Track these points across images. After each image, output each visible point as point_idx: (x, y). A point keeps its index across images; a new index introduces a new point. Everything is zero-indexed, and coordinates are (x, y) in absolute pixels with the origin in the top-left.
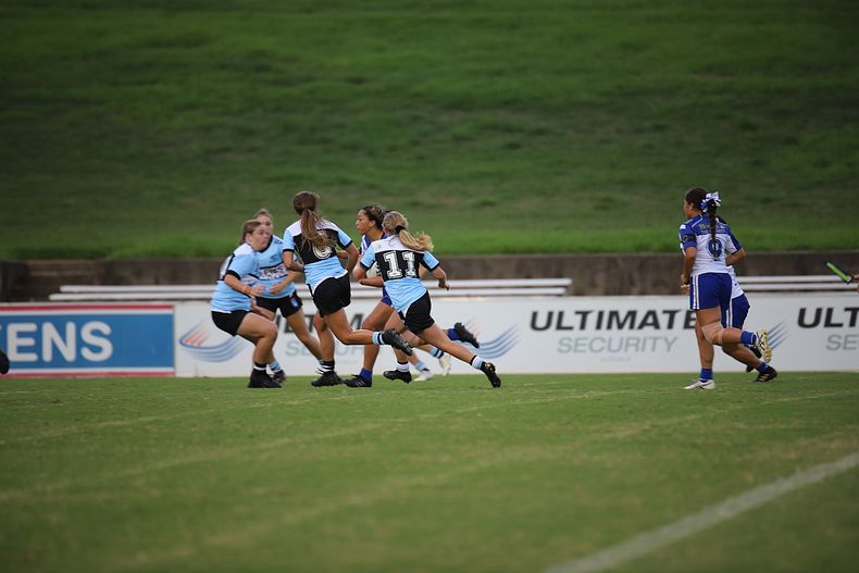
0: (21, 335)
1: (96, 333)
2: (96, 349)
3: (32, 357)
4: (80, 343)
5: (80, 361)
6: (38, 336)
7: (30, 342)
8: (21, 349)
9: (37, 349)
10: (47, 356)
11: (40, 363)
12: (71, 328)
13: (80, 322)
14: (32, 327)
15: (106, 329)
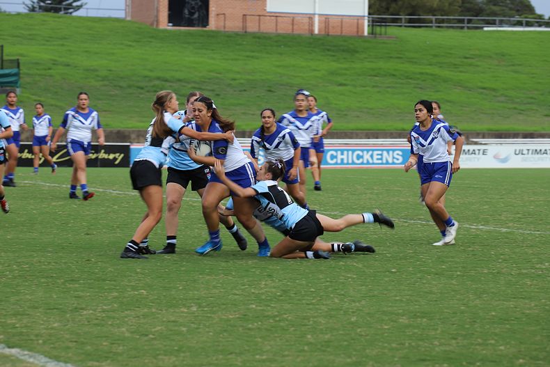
0: (378, 155)
1: (398, 154)
2: (398, 159)
3: (380, 161)
4: (394, 158)
5: (393, 163)
6: (381, 155)
7: (379, 157)
8: (378, 159)
9: (381, 159)
10: (384, 161)
11: (382, 164)
12: (391, 152)
13: (394, 150)
14: (380, 152)
15: (400, 153)
